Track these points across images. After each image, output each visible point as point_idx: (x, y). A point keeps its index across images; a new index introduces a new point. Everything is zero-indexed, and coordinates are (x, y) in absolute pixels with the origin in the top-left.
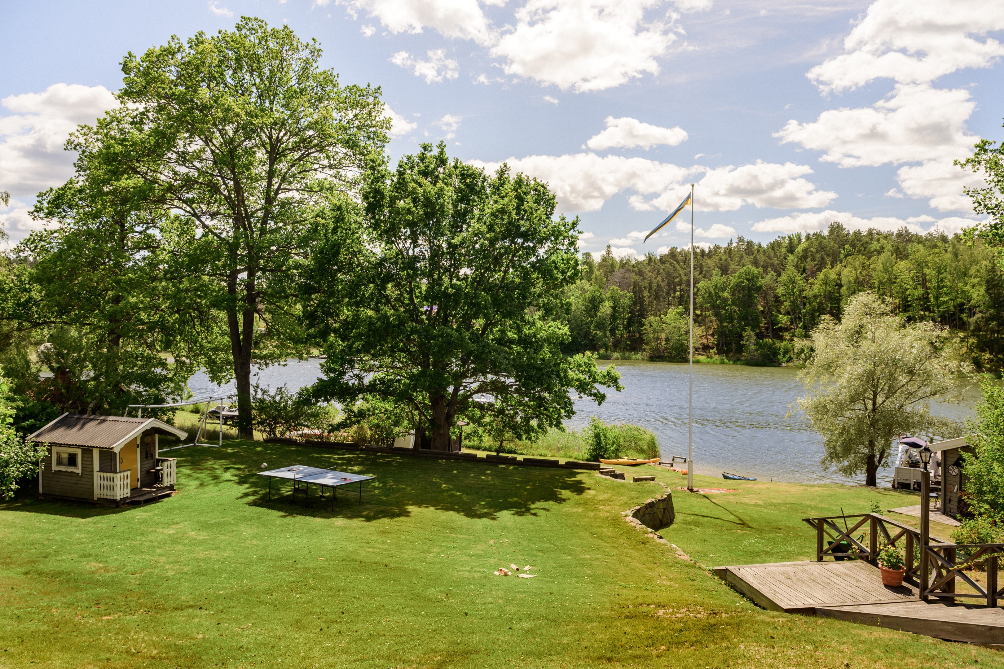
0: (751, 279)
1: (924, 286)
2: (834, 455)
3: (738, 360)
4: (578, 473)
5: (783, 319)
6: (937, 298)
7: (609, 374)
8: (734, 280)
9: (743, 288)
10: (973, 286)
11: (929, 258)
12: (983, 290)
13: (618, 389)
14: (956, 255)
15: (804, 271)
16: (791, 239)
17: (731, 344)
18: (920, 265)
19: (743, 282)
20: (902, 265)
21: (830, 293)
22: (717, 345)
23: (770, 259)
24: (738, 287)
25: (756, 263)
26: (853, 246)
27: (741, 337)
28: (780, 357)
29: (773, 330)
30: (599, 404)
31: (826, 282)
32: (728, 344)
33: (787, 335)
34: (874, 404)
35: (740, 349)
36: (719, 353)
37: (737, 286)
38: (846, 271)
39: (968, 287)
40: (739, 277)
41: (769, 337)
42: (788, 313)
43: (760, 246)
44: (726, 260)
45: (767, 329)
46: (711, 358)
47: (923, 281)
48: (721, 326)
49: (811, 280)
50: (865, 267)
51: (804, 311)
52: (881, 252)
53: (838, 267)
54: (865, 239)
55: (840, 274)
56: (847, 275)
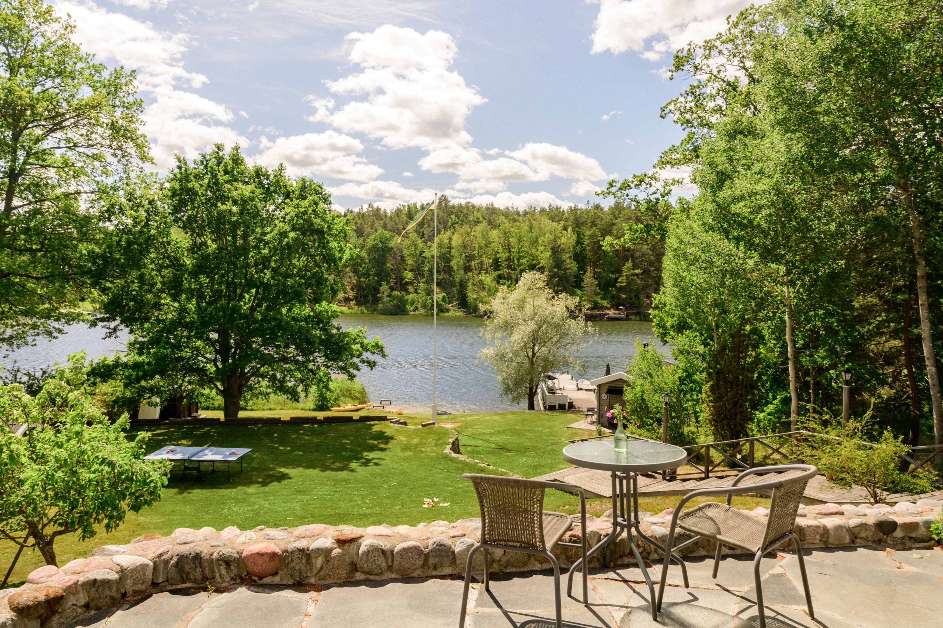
0: (384, 241)
1: (510, 251)
2: (508, 390)
3: (375, 310)
4: (374, 425)
5: (409, 275)
6: (518, 260)
7: (377, 344)
8: (370, 243)
9: (378, 249)
10: (542, 252)
11: (512, 229)
12: (548, 254)
13: (384, 356)
14: (531, 227)
15: (423, 235)
16: (409, 208)
17: (367, 296)
18: (506, 234)
19: (377, 244)
20: (494, 234)
21: (444, 254)
22: (356, 298)
23: (396, 224)
24: (374, 249)
25: (385, 227)
26: (457, 216)
27: (377, 291)
28: (408, 307)
29: (401, 284)
30: (372, 369)
31: (440, 246)
32: (366, 296)
33: (411, 289)
34: (533, 352)
35: (377, 300)
36: (359, 304)
37: (373, 247)
38: (455, 237)
39: (539, 253)
40: (374, 240)
41: (397, 290)
42: (411, 271)
43: (385, 212)
44: (361, 224)
45: (396, 283)
46: (352, 309)
47: (508, 248)
48: (359, 281)
49: (429, 244)
50: (468, 234)
51: (426, 269)
52: (477, 222)
53: (449, 233)
54: (465, 211)
55: (450, 239)
56: (457, 240)
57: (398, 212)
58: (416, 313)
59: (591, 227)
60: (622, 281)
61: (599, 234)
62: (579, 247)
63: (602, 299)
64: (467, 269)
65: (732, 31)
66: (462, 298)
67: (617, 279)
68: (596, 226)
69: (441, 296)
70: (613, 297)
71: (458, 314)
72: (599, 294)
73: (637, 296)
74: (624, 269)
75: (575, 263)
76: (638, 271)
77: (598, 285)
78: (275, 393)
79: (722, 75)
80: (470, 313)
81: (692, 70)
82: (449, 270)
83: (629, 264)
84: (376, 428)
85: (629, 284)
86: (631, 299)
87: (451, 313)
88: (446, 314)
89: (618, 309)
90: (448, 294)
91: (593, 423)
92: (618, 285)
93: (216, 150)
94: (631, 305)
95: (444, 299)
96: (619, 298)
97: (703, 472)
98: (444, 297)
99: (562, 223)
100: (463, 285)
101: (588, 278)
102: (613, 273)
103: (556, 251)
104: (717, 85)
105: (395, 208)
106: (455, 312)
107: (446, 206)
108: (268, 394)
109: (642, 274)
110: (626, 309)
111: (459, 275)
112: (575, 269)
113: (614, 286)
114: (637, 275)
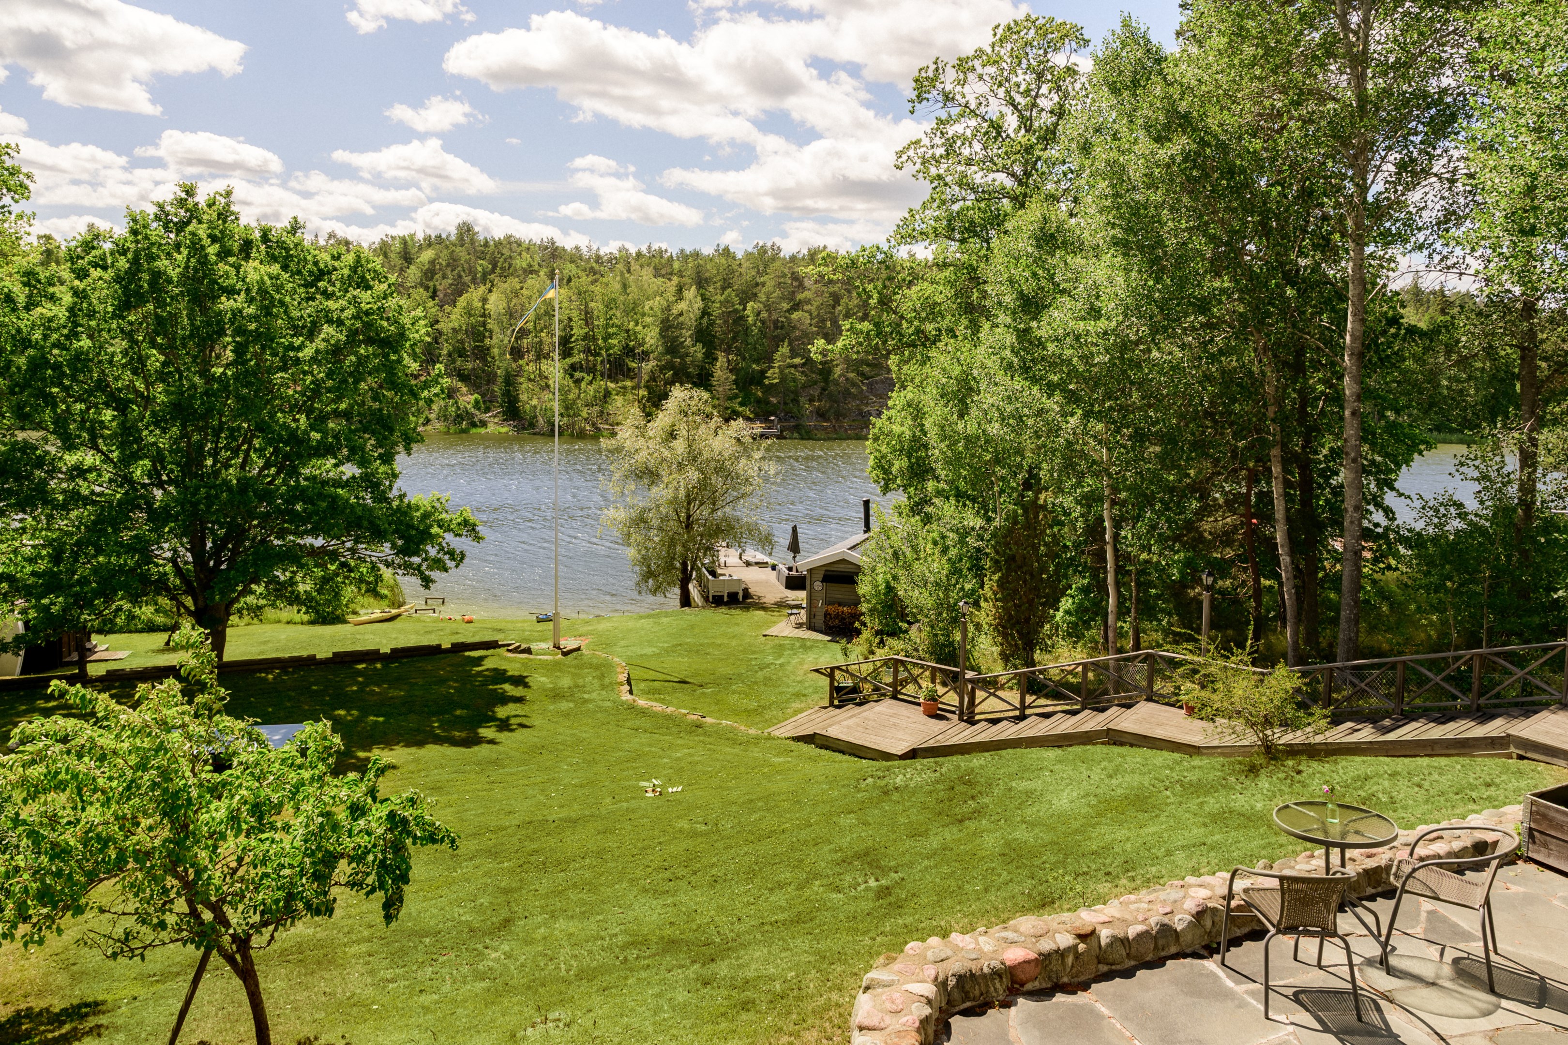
1: (590, 324)
10: (646, 327)
11: (593, 288)
12: (656, 332)
15: (435, 293)
16: (403, 241)
18: (583, 296)
21: (474, 327)
26: (494, 260)
31: (467, 313)
34: (688, 513)
38: (493, 298)
47: (588, 317)
49: (447, 308)
50: (516, 294)
51: (445, 352)
52: (530, 271)
53: (482, 289)
54: (505, 251)
55: (484, 300)
56: (496, 303)
57: (384, 249)
58: (429, 427)
59: (724, 289)
60: (773, 376)
61: (736, 300)
62: (705, 321)
63: (741, 404)
64: (517, 353)
65: (997, 49)
66: (510, 402)
67: (763, 373)
68: (730, 285)
69: (472, 398)
70: (758, 401)
71: (504, 430)
72: (736, 396)
73: (796, 401)
74: (777, 356)
75: (699, 346)
76: (797, 361)
77: (736, 382)
78: (273, 606)
79: (983, 110)
80: (524, 428)
81: (940, 98)
82: (482, 353)
83: (784, 349)
84: (489, 664)
85: (783, 379)
86: (786, 404)
87: (492, 428)
88: (482, 431)
89: (766, 420)
90: (483, 395)
91: (799, 626)
92: (767, 382)
93: (183, 195)
94: (786, 413)
95: (477, 405)
96: (768, 403)
97: (1016, 709)
98: (477, 402)
99: (675, 280)
100: (510, 380)
101: (720, 370)
102: (757, 361)
103: (668, 326)
104: (973, 123)
105: (377, 240)
106: (495, 427)
107: (473, 242)
108: (260, 608)
109: (803, 365)
110: (780, 420)
111: (502, 364)
112: (700, 355)
113: (760, 383)
114: (795, 366)
